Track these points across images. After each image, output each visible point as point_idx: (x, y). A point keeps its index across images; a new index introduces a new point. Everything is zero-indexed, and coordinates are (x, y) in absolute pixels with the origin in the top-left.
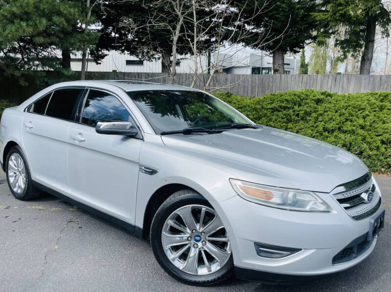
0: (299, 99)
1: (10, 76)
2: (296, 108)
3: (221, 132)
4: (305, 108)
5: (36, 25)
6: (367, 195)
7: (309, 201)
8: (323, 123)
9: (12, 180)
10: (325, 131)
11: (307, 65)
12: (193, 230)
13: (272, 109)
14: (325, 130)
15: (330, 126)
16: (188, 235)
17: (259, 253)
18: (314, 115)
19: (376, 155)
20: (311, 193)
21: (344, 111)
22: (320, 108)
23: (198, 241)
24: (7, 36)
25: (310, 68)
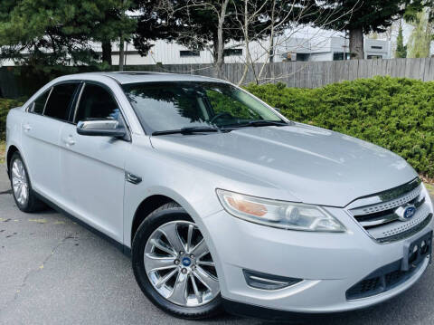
0: (367, 90)
2: (364, 100)
3: (230, 131)
4: (374, 100)
5: (64, 13)
6: (404, 211)
7: (315, 218)
8: (397, 118)
9: (16, 189)
10: (398, 129)
11: (405, 48)
12: (180, 251)
13: (332, 102)
14: (399, 127)
15: (404, 122)
16: (175, 258)
17: (249, 282)
18: (386, 108)
20: (318, 207)
21: (425, 103)
22: (395, 100)
23: (188, 265)
24: (32, 28)
25: (409, 52)
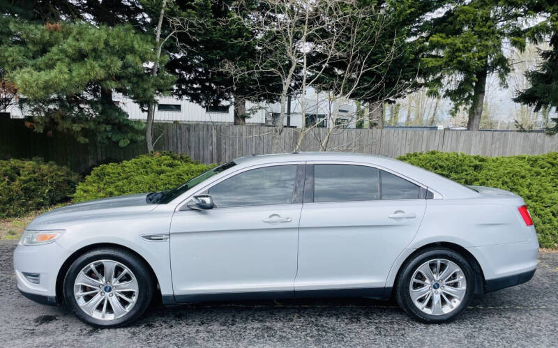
1: (65, 130)
19: (549, 229)
